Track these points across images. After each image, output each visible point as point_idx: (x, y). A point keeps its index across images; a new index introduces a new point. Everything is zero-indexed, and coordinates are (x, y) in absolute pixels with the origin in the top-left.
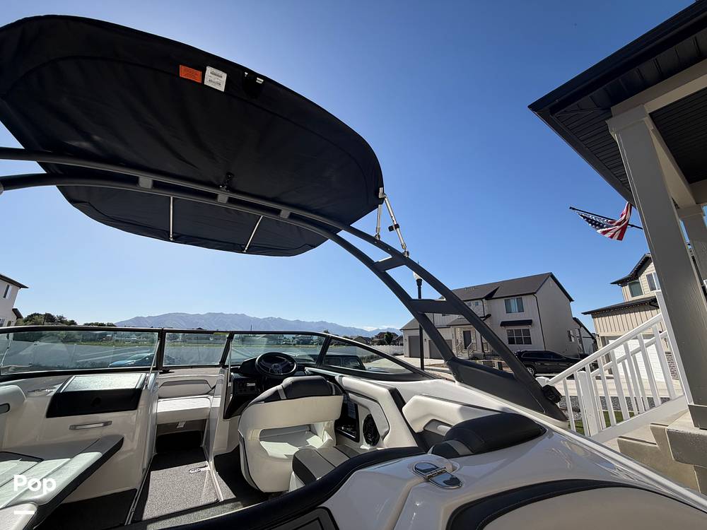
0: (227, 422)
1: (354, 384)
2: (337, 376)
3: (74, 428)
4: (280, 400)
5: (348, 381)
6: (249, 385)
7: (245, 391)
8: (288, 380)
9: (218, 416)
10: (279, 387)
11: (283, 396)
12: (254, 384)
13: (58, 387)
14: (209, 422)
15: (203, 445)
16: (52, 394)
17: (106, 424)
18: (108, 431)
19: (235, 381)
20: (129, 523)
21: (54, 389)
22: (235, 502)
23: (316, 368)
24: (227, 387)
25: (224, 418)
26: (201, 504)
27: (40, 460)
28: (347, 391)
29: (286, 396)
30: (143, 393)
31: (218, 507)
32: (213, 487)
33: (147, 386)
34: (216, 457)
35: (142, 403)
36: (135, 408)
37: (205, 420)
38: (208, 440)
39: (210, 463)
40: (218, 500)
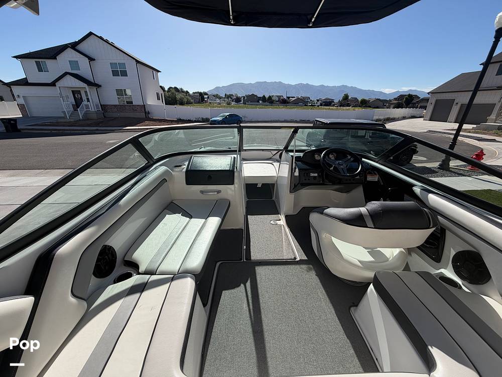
0: (293, 195)
2: (416, 187)
3: (202, 192)
4: (367, 227)
6: (312, 175)
7: (309, 179)
8: (374, 204)
10: (363, 210)
11: (369, 222)
12: (316, 175)
13: (187, 163)
14: (277, 186)
15: (274, 199)
16: (185, 170)
17: (219, 192)
19: (301, 170)
20: (245, 260)
21: (185, 165)
22: (309, 264)
23: (377, 162)
24: (292, 171)
25: (290, 192)
26: (284, 258)
27: (191, 217)
28: (436, 212)
29: (374, 225)
30: (236, 174)
31: (297, 267)
32: (289, 244)
33: (236, 168)
34: (287, 217)
35: (236, 181)
36: (233, 184)
37: (274, 184)
38: (277, 197)
39: (282, 217)
40: (295, 258)
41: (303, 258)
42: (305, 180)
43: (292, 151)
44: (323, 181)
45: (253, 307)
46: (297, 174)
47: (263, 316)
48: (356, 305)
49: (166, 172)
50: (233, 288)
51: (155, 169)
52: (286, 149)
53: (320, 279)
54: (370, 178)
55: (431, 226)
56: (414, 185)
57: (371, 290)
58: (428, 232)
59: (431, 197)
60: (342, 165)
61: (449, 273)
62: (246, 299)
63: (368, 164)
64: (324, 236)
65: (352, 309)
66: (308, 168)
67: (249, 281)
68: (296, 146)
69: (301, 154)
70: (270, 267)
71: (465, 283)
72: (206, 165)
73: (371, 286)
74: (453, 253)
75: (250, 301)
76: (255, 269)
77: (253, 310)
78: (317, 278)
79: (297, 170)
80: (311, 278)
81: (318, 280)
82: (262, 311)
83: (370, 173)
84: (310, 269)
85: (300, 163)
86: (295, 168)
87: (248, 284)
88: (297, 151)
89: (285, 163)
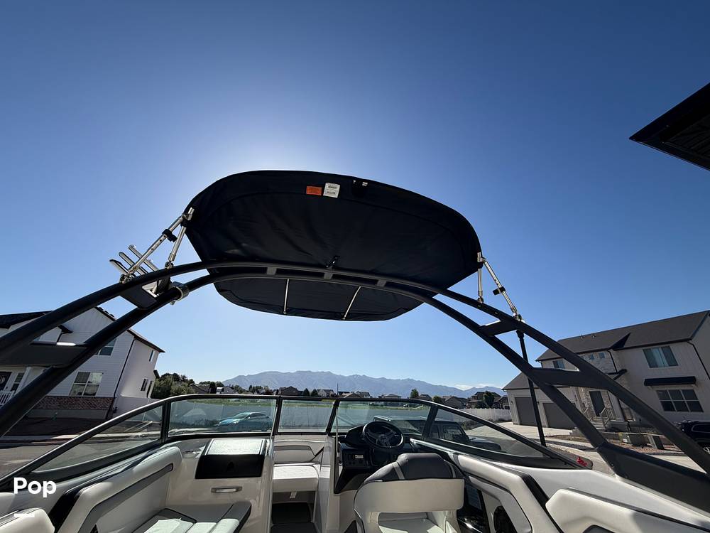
0: (338, 497)
1: (473, 464)
2: (450, 453)
3: (215, 490)
4: (399, 480)
5: (465, 460)
6: (357, 457)
7: (354, 463)
8: (403, 457)
9: (328, 489)
10: (394, 464)
11: (401, 476)
12: (362, 457)
13: (202, 449)
14: (318, 494)
15: (313, 521)
16: (199, 456)
17: (238, 489)
18: (239, 497)
19: (344, 451)
21: (200, 451)
25: (335, 493)
27: (195, 522)
28: (467, 473)
30: (266, 460)
33: (268, 452)
35: (264, 471)
36: (260, 475)
37: (315, 491)
42: (350, 463)
44: (370, 464)
49: (175, 455)
51: (165, 448)
52: (329, 432)
55: (455, 476)
64: (369, 520)
66: (353, 449)
85: (344, 442)
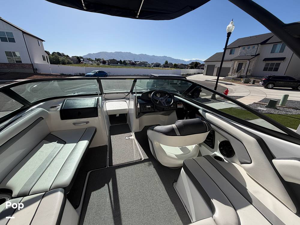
0: (138, 120)
3: (74, 124)
4: (177, 136)
6: (147, 107)
7: (146, 110)
8: (179, 122)
11: (178, 133)
12: (150, 106)
13: (61, 105)
14: (129, 115)
16: (59, 109)
17: (87, 122)
18: (88, 126)
20: (108, 167)
21: (59, 106)
22: (149, 161)
23: (181, 97)
24: (136, 105)
25: (136, 118)
26: (135, 160)
27: (65, 143)
28: (209, 122)
29: (180, 134)
30: (99, 110)
31: (143, 164)
32: (138, 150)
33: (99, 105)
34: (135, 133)
35: (99, 114)
36: (97, 116)
37: (127, 114)
38: (129, 121)
39: (133, 134)
40: (141, 159)
41: (146, 158)
42: (144, 110)
43: (135, 93)
44: (154, 110)
45: (114, 199)
46: (139, 107)
47: (120, 204)
48: (176, 181)
49: (42, 112)
50: (100, 188)
51: (32, 110)
52: (132, 92)
53: (156, 170)
54: (179, 106)
55: (208, 130)
56: (199, 109)
57: (182, 171)
58: (207, 133)
59: (207, 114)
60: (163, 100)
61: (218, 154)
62: (109, 194)
63: (177, 98)
64: (156, 143)
65: (174, 184)
66: (145, 102)
67: (111, 181)
68: (136, 90)
69: (140, 95)
70: (125, 168)
71: (225, 158)
72: (77, 105)
73: (182, 169)
74: (219, 143)
75: (112, 195)
76: (115, 171)
77: (114, 201)
78: (154, 169)
79: (139, 104)
80: (151, 170)
81: (155, 171)
82: (120, 200)
83: (178, 104)
84: (150, 164)
85: (140, 100)
86: (137, 103)
87: (110, 183)
88: (138, 93)
89: (132, 100)
